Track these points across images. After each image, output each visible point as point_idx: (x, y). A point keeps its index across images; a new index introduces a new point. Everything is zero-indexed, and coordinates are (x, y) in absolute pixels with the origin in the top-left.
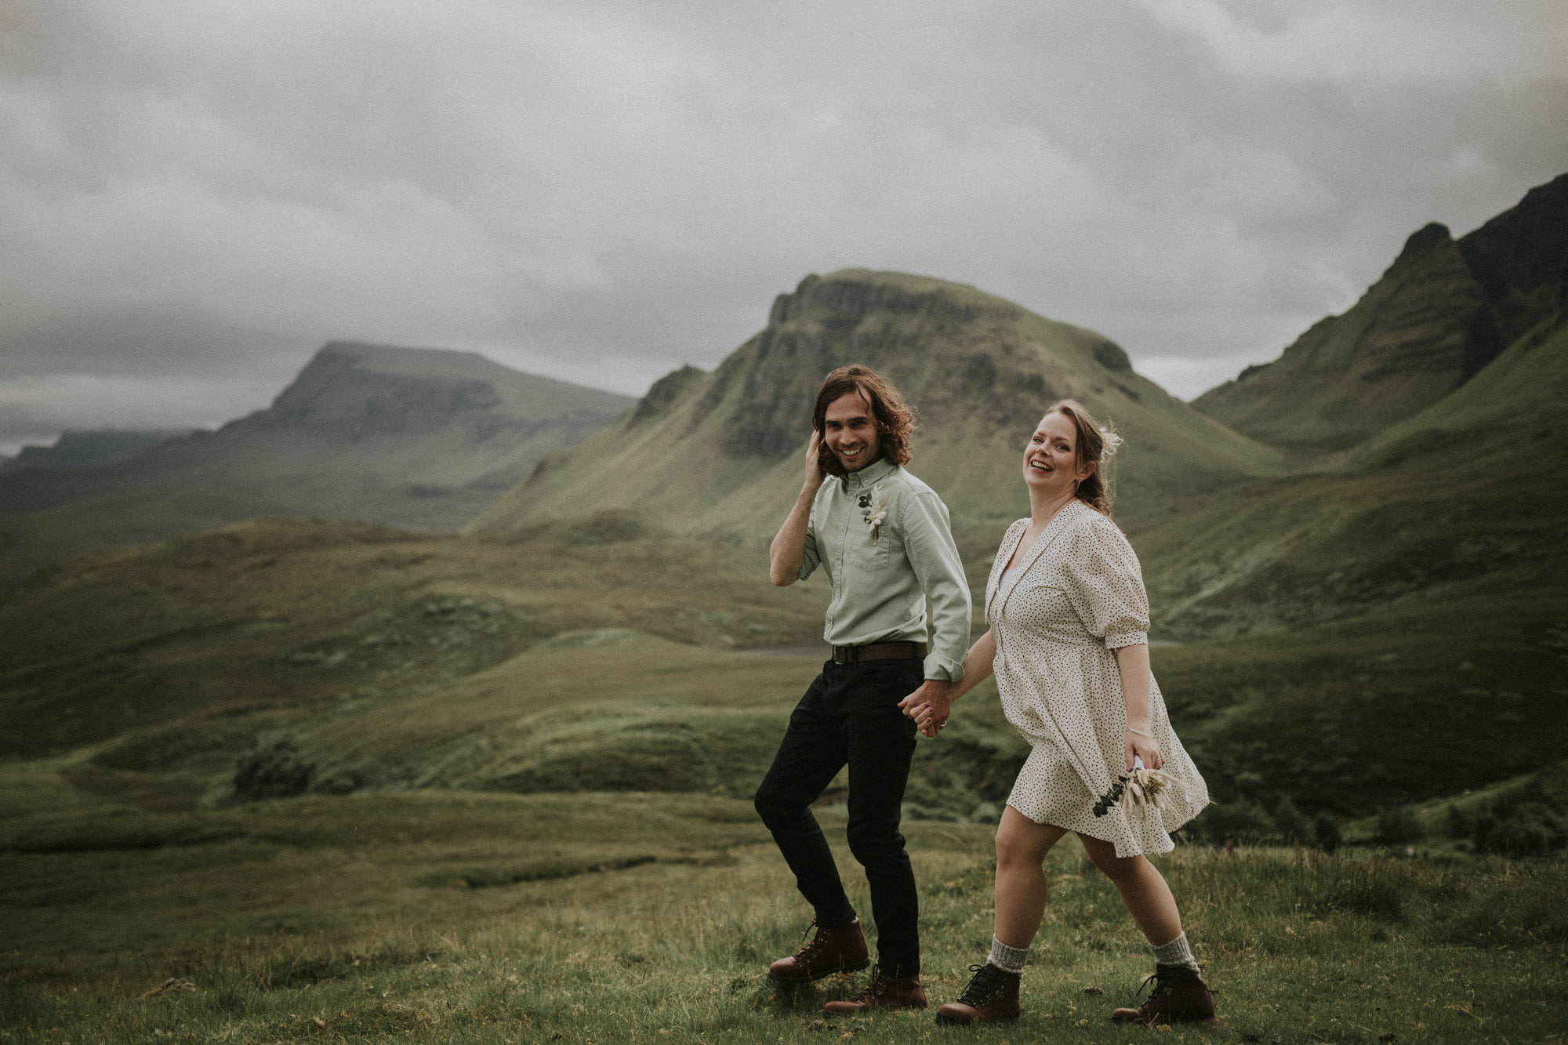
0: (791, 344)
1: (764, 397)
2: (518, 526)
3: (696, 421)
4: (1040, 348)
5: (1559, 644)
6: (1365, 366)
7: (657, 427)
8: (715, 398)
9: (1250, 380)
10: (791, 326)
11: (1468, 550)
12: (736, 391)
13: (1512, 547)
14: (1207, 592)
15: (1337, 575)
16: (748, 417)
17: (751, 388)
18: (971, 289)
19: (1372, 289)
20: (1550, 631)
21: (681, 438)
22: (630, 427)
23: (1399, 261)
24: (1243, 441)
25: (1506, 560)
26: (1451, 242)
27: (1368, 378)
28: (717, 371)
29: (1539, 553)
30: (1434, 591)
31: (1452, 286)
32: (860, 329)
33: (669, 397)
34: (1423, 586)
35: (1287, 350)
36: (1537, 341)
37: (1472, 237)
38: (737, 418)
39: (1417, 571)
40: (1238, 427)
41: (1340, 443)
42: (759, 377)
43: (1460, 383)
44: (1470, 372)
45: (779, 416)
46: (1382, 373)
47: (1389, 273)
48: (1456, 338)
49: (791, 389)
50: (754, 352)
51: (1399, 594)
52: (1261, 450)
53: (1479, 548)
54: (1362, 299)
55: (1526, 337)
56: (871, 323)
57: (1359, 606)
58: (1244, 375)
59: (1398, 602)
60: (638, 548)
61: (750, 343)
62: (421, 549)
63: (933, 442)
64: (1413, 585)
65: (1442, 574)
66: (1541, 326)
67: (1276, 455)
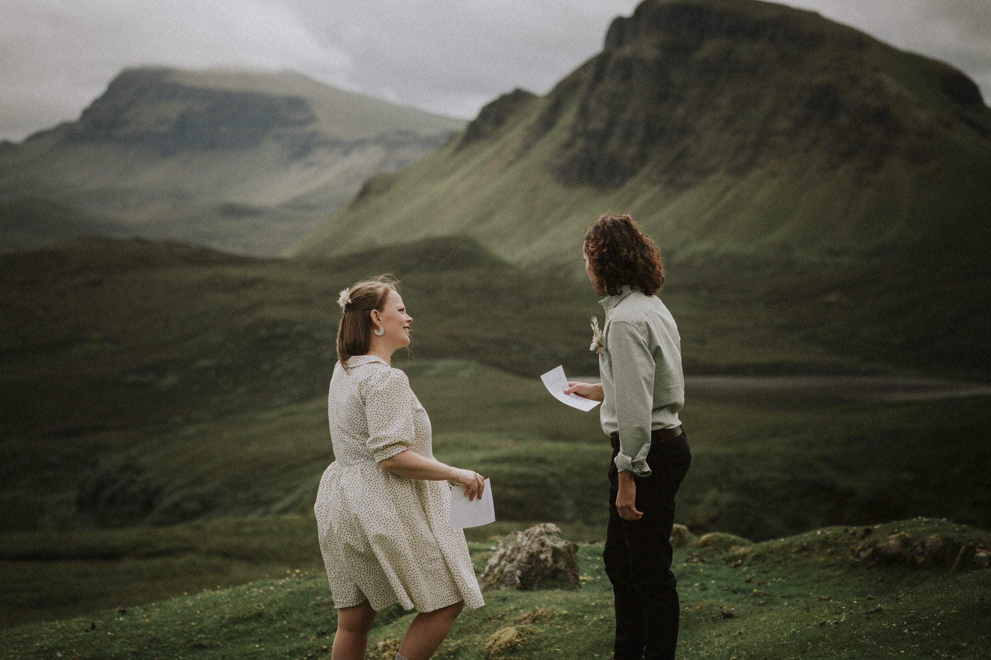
0: (627, 69)
1: (597, 124)
2: (342, 250)
3: (527, 147)
4: (887, 80)
7: (486, 151)
8: (547, 122)
10: (627, 51)
12: (569, 116)
16: (580, 143)
17: (584, 113)
18: (814, 16)
21: (510, 164)
22: (458, 149)
28: (549, 96)
32: (700, 55)
33: (499, 121)
38: (568, 145)
42: (593, 103)
45: (613, 145)
49: (626, 116)
50: (588, 76)
56: (711, 48)
60: (470, 276)
61: (584, 67)
62: (251, 273)
63: (773, 174)
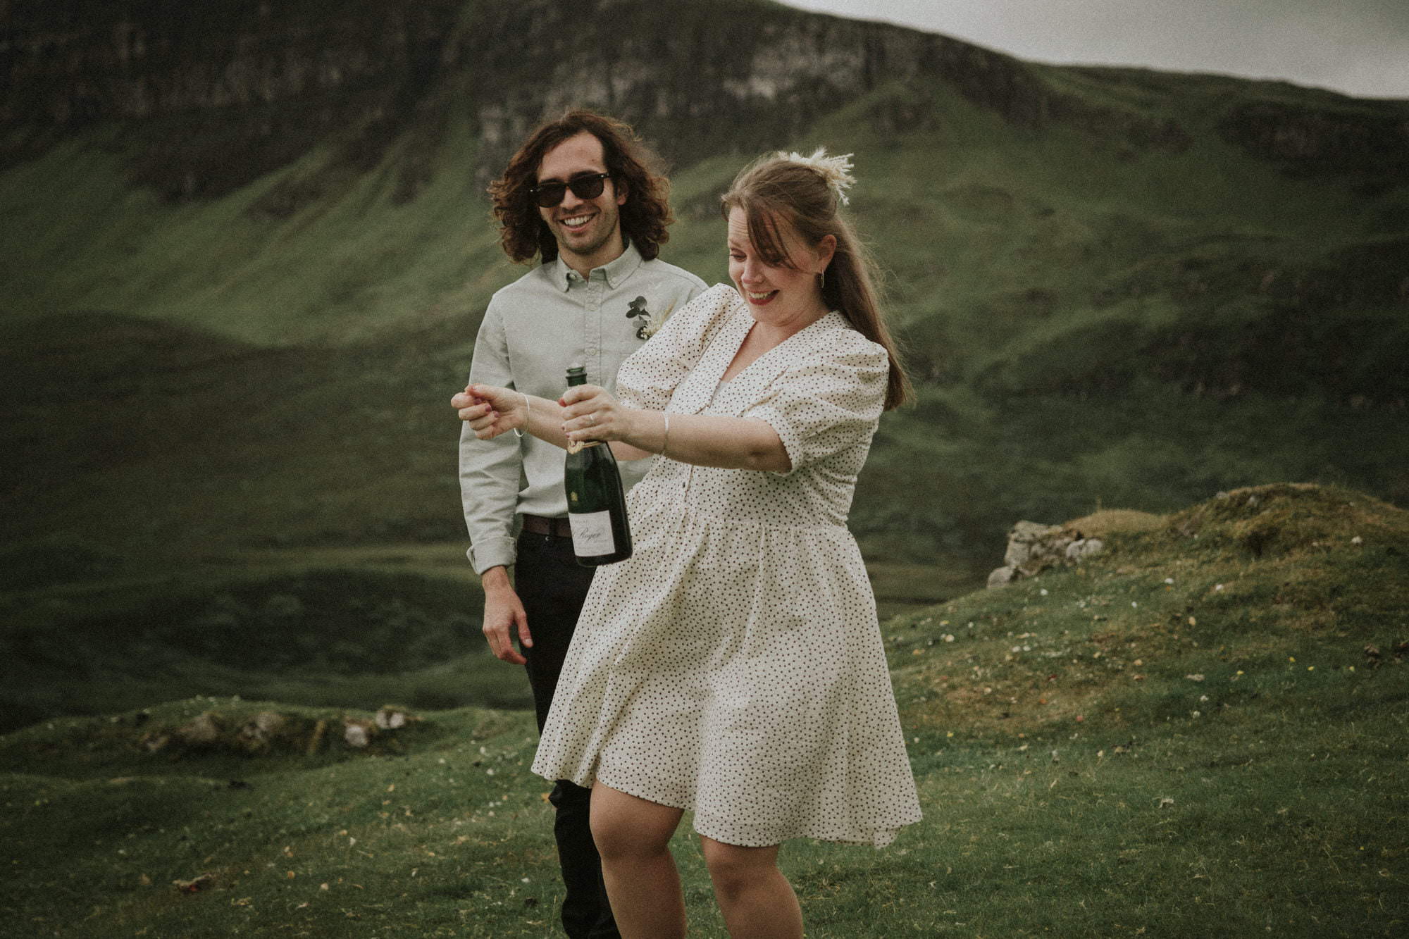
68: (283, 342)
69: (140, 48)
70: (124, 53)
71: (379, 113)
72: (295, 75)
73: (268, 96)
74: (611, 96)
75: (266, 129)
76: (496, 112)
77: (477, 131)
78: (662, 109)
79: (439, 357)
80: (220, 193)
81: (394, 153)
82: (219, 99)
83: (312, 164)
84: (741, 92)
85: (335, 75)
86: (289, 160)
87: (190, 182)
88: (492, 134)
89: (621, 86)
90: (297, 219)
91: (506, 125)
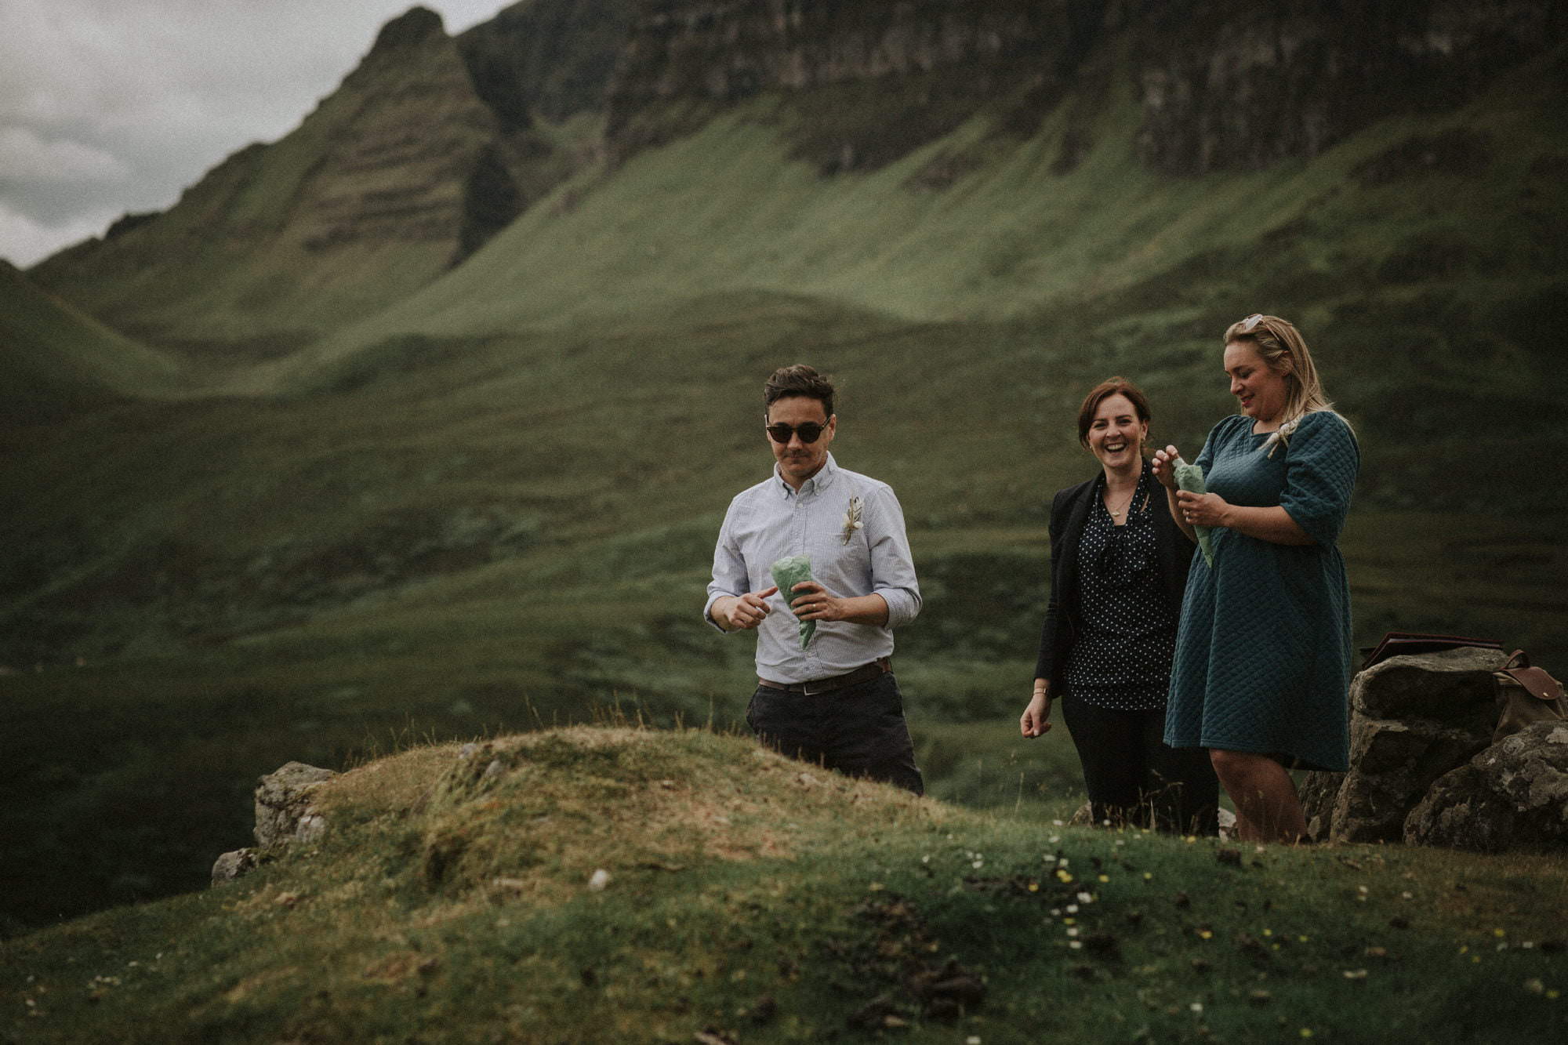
5: (596, 675)
6: (309, 226)
9: (127, 240)
11: (465, 526)
13: (528, 522)
14: (55, 586)
15: (265, 561)
19: (323, 104)
20: (585, 655)
23: (368, 62)
24: (115, 339)
25: (522, 543)
26: (445, 39)
27: (314, 246)
29: (567, 533)
30: (413, 589)
31: (446, 108)
34: (393, 581)
35: (189, 195)
36: (572, 202)
37: (478, 34)
39: (384, 558)
40: (107, 316)
41: (270, 348)
43: (455, 263)
44: (470, 245)
46: (338, 239)
47: (351, 82)
48: (451, 190)
51: (357, 593)
52: (143, 353)
53: (481, 523)
54: (308, 119)
55: (557, 196)
57: (296, 611)
58: (118, 229)
59: (360, 605)
64: (380, 580)
65: (426, 563)
66: (579, 181)
67: (169, 364)
68: (942, 317)
69: (796, 18)
70: (780, 23)
71: (1038, 80)
72: (953, 42)
73: (926, 63)
74: (1279, 56)
75: (923, 99)
76: (1159, 76)
77: (1140, 94)
78: (1333, 68)
79: (1101, 331)
80: (879, 164)
81: (1054, 122)
82: (877, 68)
83: (970, 134)
84: (1417, 48)
85: (994, 41)
86: (948, 129)
87: (847, 154)
88: (1155, 99)
89: (1289, 45)
90: (956, 190)
91: (1170, 89)
